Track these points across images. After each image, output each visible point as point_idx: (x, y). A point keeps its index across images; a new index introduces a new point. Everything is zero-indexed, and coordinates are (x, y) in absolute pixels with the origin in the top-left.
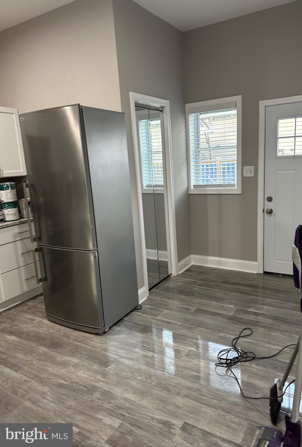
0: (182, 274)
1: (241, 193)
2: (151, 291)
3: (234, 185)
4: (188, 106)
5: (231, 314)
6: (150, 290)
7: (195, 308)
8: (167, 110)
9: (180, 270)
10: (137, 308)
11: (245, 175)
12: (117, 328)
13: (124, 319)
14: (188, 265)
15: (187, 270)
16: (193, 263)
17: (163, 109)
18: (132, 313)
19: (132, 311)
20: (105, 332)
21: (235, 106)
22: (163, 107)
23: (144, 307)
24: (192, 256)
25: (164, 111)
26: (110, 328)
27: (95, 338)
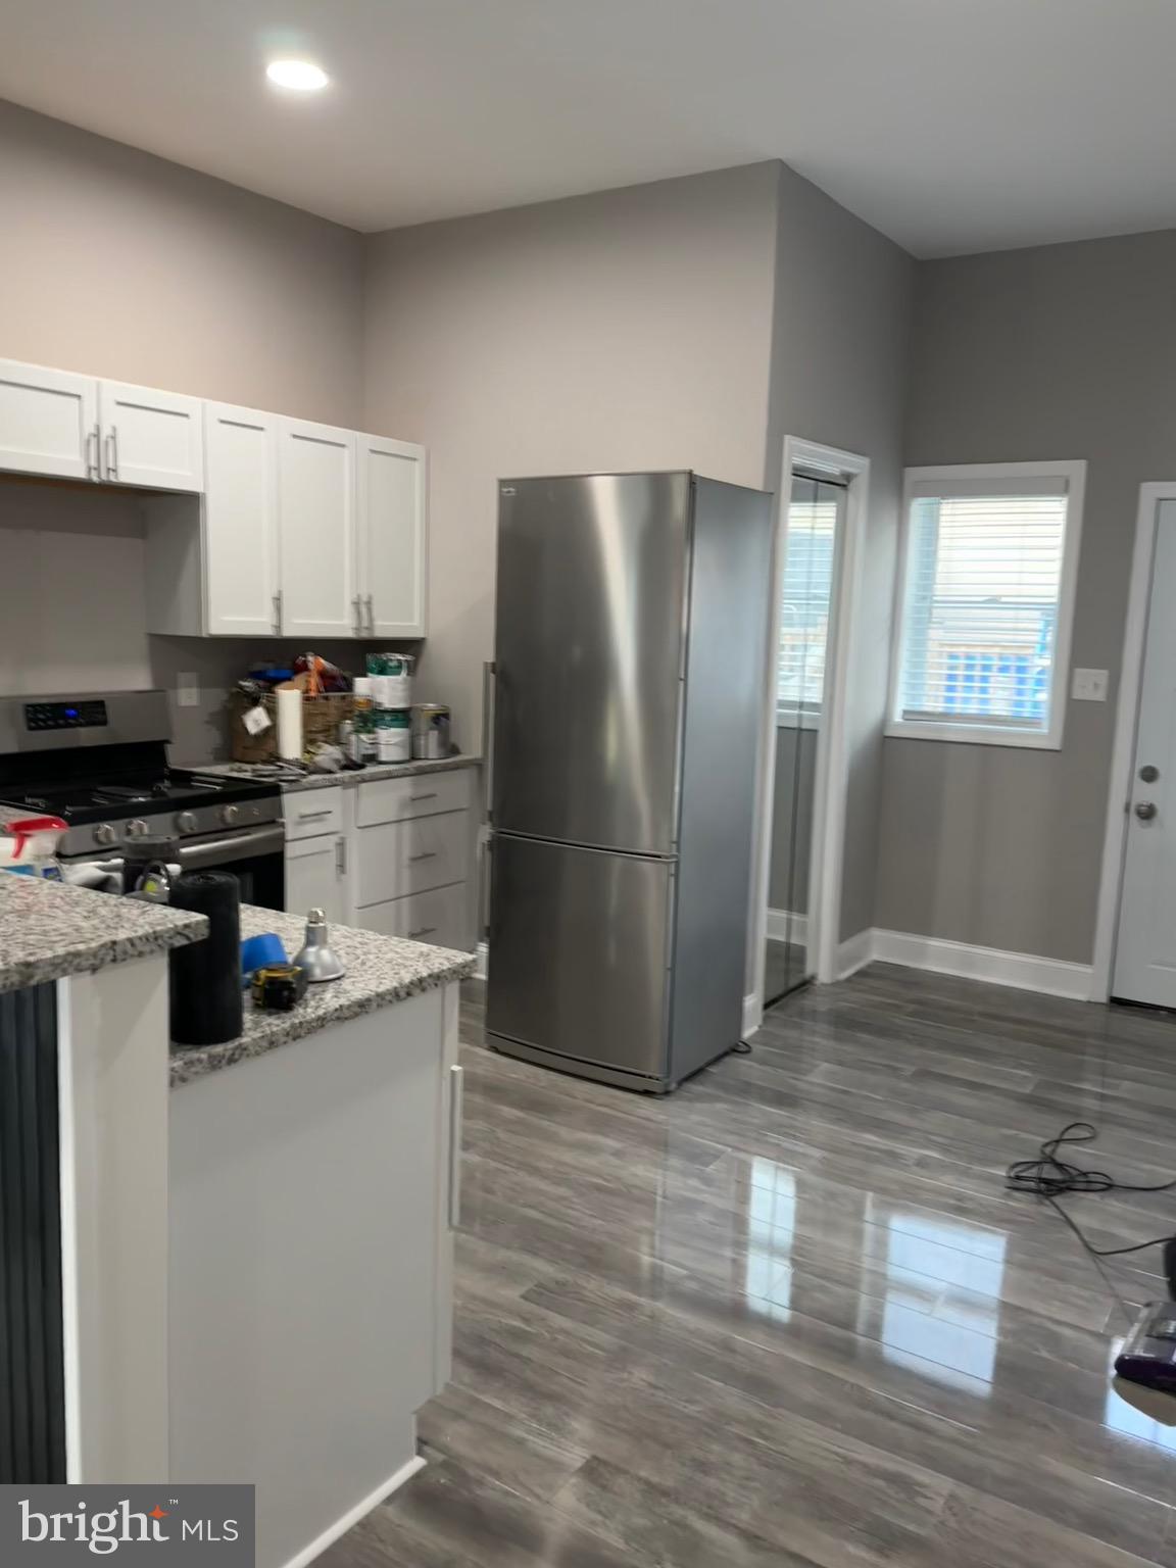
0: (848, 980)
1: (1058, 748)
2: (770, 1010)
3: (1038, 721)
4: (914, 474)
5: (1028, 1090)
6: (766, 1006)
7: (913, 1069)
8: (861, 486)
9: (843, 969)
10: (738, 1049)
11: (1078, 695)
12: (694, 1088)
13: (711, 1070)
14: (858, 958)
15: (860, 974)
16: (875, 956)
17: (849, 481)
18: (727, 1059)
19: (726, 1054)
20: (667, 1093)
21: (1063, 488)
22: (848, 477)
23: (757, 1048)
24: (876, 933)
25: (851, 486)
26: (680, 1083)
27: (641, 1101)
